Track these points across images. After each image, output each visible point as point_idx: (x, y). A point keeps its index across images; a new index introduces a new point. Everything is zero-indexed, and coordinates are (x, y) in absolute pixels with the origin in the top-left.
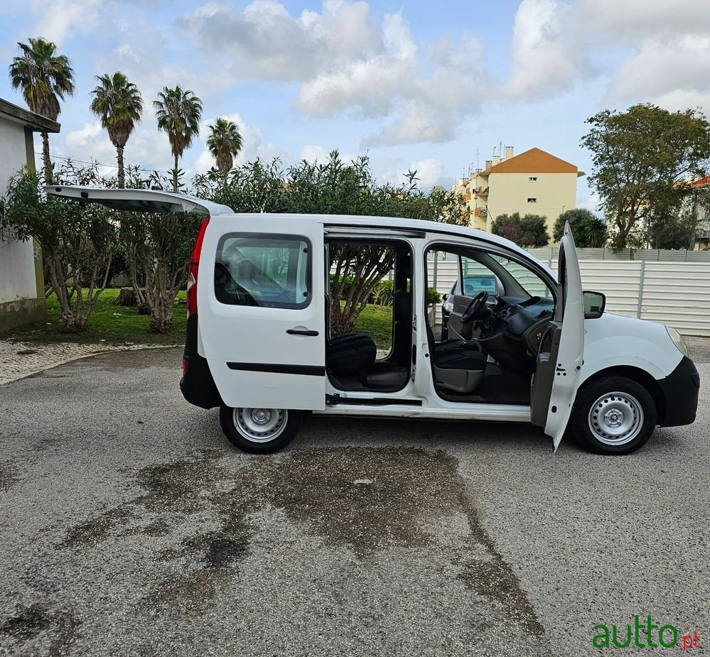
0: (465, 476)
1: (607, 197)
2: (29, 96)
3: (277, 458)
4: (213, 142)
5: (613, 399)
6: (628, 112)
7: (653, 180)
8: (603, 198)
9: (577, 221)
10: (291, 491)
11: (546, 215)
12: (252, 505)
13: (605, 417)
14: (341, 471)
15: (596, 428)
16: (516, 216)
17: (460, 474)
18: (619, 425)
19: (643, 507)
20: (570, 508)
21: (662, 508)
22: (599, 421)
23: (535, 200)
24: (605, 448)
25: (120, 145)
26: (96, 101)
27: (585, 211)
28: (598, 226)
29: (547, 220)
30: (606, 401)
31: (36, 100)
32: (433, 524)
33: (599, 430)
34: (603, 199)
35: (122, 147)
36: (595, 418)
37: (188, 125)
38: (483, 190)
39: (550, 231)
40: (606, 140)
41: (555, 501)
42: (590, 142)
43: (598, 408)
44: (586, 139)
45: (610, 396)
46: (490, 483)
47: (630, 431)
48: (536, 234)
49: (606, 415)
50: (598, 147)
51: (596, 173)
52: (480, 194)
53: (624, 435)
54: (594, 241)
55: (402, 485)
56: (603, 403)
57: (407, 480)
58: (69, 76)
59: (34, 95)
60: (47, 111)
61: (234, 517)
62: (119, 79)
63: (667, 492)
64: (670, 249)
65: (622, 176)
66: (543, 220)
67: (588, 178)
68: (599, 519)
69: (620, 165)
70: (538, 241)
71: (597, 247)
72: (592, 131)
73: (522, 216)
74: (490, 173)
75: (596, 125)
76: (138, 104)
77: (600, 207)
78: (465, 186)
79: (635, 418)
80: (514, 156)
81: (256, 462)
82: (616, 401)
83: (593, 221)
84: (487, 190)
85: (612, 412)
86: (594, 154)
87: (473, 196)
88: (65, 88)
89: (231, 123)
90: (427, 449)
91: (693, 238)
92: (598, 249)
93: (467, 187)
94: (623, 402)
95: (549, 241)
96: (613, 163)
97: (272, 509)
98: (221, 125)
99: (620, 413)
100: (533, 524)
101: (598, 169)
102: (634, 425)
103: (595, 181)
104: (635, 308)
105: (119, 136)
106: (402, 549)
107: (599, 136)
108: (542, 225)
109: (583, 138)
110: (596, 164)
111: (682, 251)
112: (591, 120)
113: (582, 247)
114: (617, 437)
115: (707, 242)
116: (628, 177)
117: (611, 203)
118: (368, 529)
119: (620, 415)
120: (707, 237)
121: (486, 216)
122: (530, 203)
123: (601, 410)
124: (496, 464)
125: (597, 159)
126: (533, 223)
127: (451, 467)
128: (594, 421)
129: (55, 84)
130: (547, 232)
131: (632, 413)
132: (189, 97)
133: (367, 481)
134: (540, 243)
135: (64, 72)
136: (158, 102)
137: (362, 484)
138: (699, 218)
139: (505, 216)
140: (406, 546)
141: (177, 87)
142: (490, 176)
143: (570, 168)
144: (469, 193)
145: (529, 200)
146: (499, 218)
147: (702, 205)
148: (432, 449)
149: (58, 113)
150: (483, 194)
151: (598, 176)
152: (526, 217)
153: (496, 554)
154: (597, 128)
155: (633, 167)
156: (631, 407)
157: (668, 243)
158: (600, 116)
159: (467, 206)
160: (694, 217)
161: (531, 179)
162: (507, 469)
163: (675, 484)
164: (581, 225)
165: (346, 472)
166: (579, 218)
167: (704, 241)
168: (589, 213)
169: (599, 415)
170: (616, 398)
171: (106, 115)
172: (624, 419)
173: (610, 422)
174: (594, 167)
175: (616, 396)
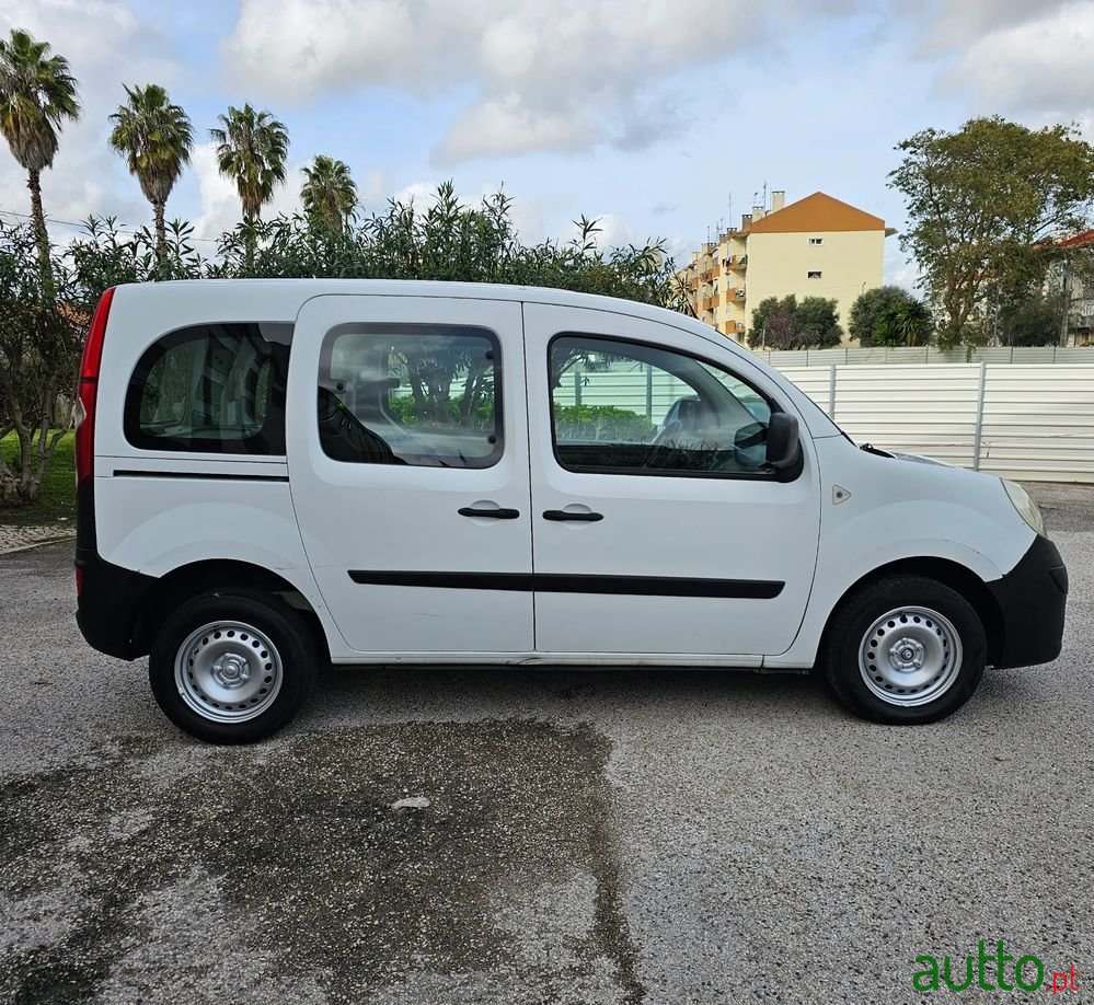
0: (616, 783)
1: (930, 266)
2: (6, 123)
3: (263, 754)
4: (310, 194)
5: (904, 620)
6: (963, 131)
7: (1001, 238)
8: (924, 268)
9: (885, 305)
10: (259, 831)
11: (837, 297)
12: (162, 872)
13: (890, 654)
14: (378, 778)
15: (874, 674)
16: (791, 300)
17: (608, 777)
18: (918, 667)
19: (954, 846)
20: (809, 854)
21: (993, 846)
22: (879, 661)
23: (819, 274)
24: (891, 712)
25: (159, 201)
26: (119, 131)
27: (897, 290)
28: (917, 312)
29: (837, 305)
30: (892, 625)
31: (17, 129)
32: (520, 906)
33: (879, 679)
34: (925, 271)
35: (162, 204)
36: (872, 656)
37: (268, 167)
38: (739, 260)
39: (844, 322)
40: (927, 177)
41: (781, 838)
42: (903, 181)
43: (876, 637)
44: (897, 175)
45: (899, 613)
46: (661, 797)
47: (937, 678)
48: (822, 326)
49: (892, 650)
50: (914, 188)
51: (913, 228)
52: (733, 267)
53: (926, 686)
54: (912, 336)
55: (487, 808)
56: (885, 627)
57: (500, 795)
58: (71, 91)
59: (14, 122)
60: (36, 148)
61: (111, 901)
62: (154, 95)
63: (1004, 807)
64: (1030, 346)
65: (954, 232)
66: (832, 305)
67: (900, 237)
68: (863, 881)
69: (950, 215)
70: (825, 338)
71: (915, 345)
72: (906, 161)
73: (799, 300)
74: (749, 233)
75: (911, 153)
76: (187, 134)
77: (920, 283)
78: (711, 255)
79: (947, 655)
80: (786, 205)
81: (218, 763)
82: (911, 622)
83: (909, 305)
84: (745, 260)
85: (903, 643)
86: (910, 200)
87: (723, 270)
88: (65, 110)
89: (338, 163)
90: (560, 723)
91: (1066, 328)
92: (916, 348)
93: (714, 256)
94: (922, 625)
95: (842, 338)
96: (939, 213)
97: (202, 878)
98: (323, 165)
99: (919, 645)
100: (727, 898)
101: (915, 223)
102: (944, 667)
103: (911, 242)
104: (972, 441)
105: (156, 185)
106: (436, 978)
107: (917, 171)
108: (831, 312)
109: (892, 173)
110: (912, 214)
111: (1048, 349)
112: (905, 146)
113: (893, 346)
114: (914, 690)
115: (1088, 334)
116: (962, 232)
117: (936, 275)
118: (379, 926)
119: (918, 650)
120: (1087, 325)
121: (744, 302)
122: (812, 280)
123: (881, 640)
124: (683, 752)
125: (914, 208)
126: (816, 309)
127: (594, 762)
128: (871, 662)
129: (48, 103)
130: (838, 323)
131: (941, 644)
132: (267, 122)
133: (420, 802)
134: (828, 341)
135: (61, 83)
136: (218, 131)
137: (408, 808)
138: (1075, 295)
139: (774, 300)
140: (445, 972)
141: (247, 106)
142: (748, 238)
143: (872, 223)
144: (718, 266)
145: (810, 275)
146: (764, 304)
147: (1080, 275)
148: (566, 723)
149: (53, 151)
150: (740, 267)
151: (917, 232)
152: (807, 301)
153: (633, 985)
154: (914, 158)
155: (970, 218)
156: (939, 634)
157: (1026, 337)
158: (918, 140)
159: (715, 287)
160: (1066, 294)
161: (813, 241)
162: (699, 763)
163: (1020, 787)
164: (891, 311)
165: (387, 781)
166: (888, 300)
167: (1083, 332)
168: (903, 294)
169: (878, 651)
170: (910, 618)
171: (134, 154)
172: (926, 657)
173: (900, 663)
174: (911, 220)
175: (910, 613)
